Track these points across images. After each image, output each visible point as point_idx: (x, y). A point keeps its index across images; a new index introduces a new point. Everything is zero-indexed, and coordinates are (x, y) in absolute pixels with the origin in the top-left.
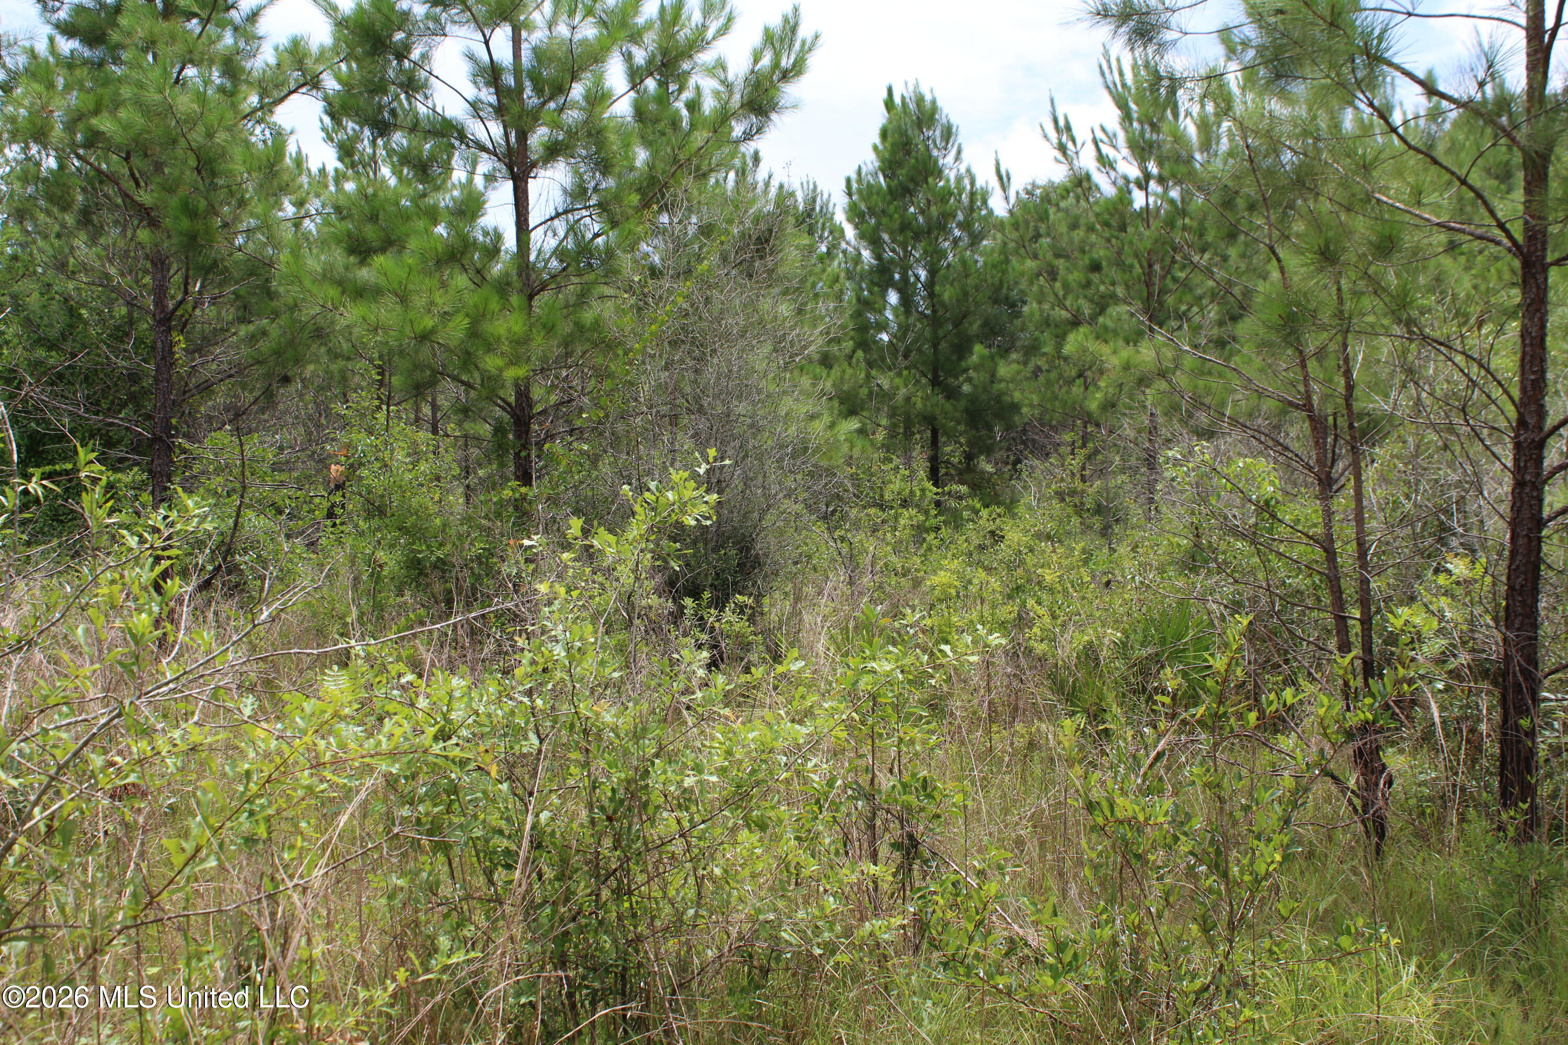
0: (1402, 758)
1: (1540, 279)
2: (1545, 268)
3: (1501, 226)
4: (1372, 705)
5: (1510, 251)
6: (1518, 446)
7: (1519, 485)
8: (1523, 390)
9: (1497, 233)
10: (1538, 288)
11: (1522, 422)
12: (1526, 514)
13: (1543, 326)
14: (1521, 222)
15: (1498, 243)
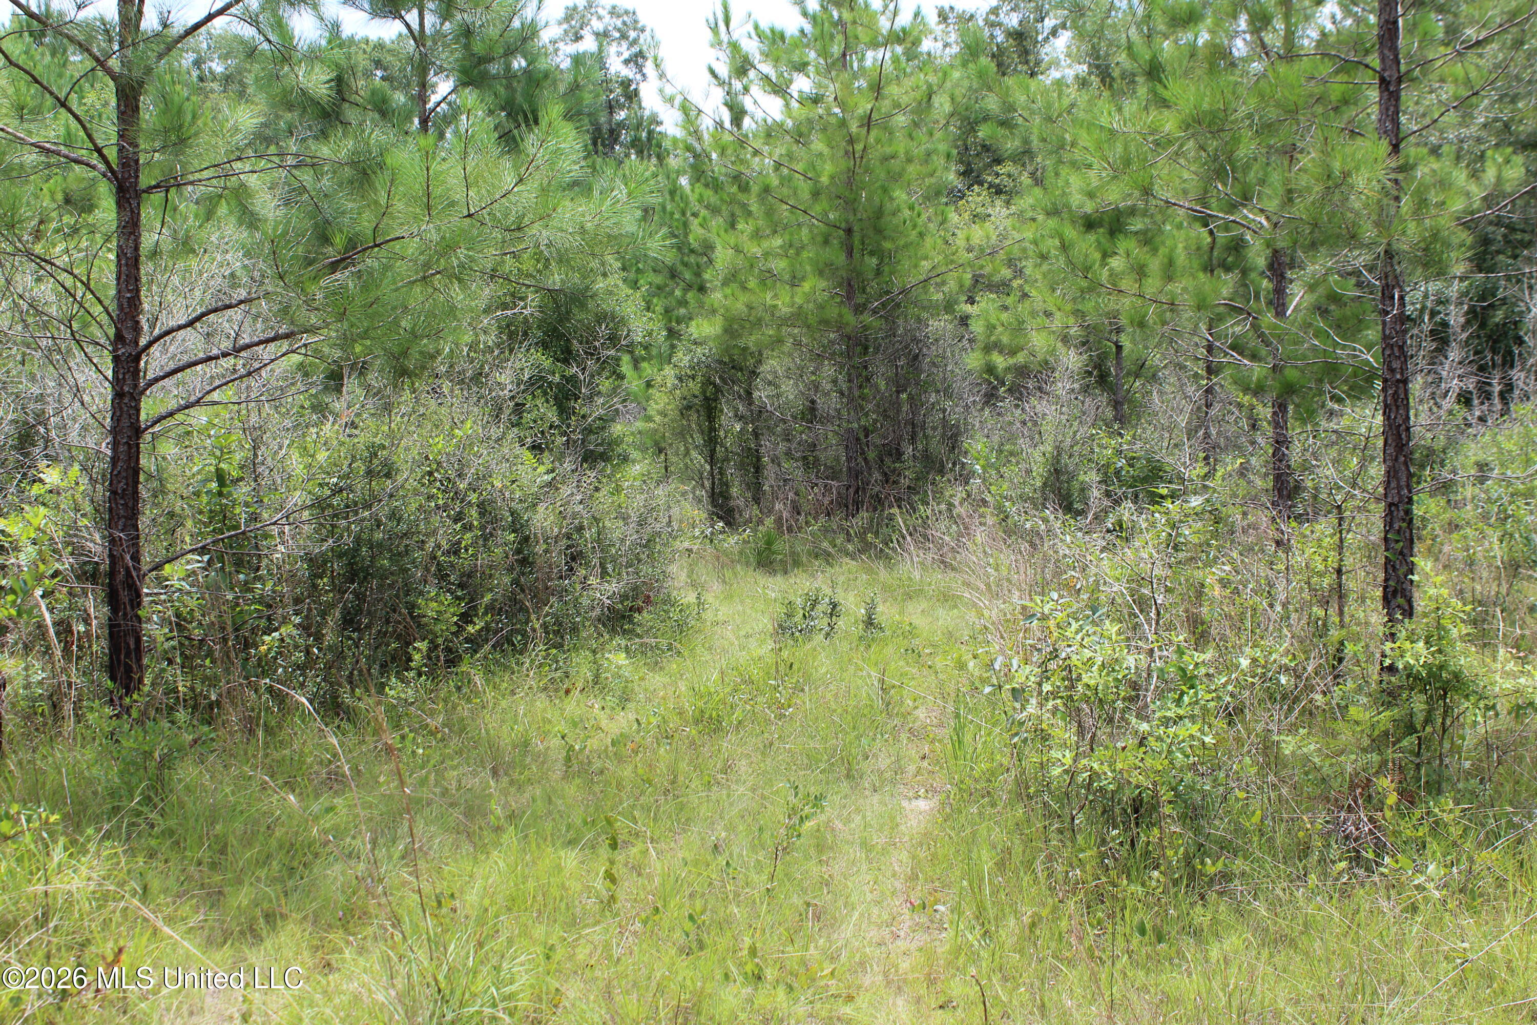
0: (12, 662)
1: (134, 203)
2: (138, 194)
3: (99, 150)
4: (14, 602)
5: (104, 176)
6: (116, 359)
7: (118, 395)
8: (120, 307)
9: (95, 160)
10: (132, 211)
11: (119, 338)
12: (125, 422)
13: (137, 248)
14: (115, 149)
15: (94, 167)
